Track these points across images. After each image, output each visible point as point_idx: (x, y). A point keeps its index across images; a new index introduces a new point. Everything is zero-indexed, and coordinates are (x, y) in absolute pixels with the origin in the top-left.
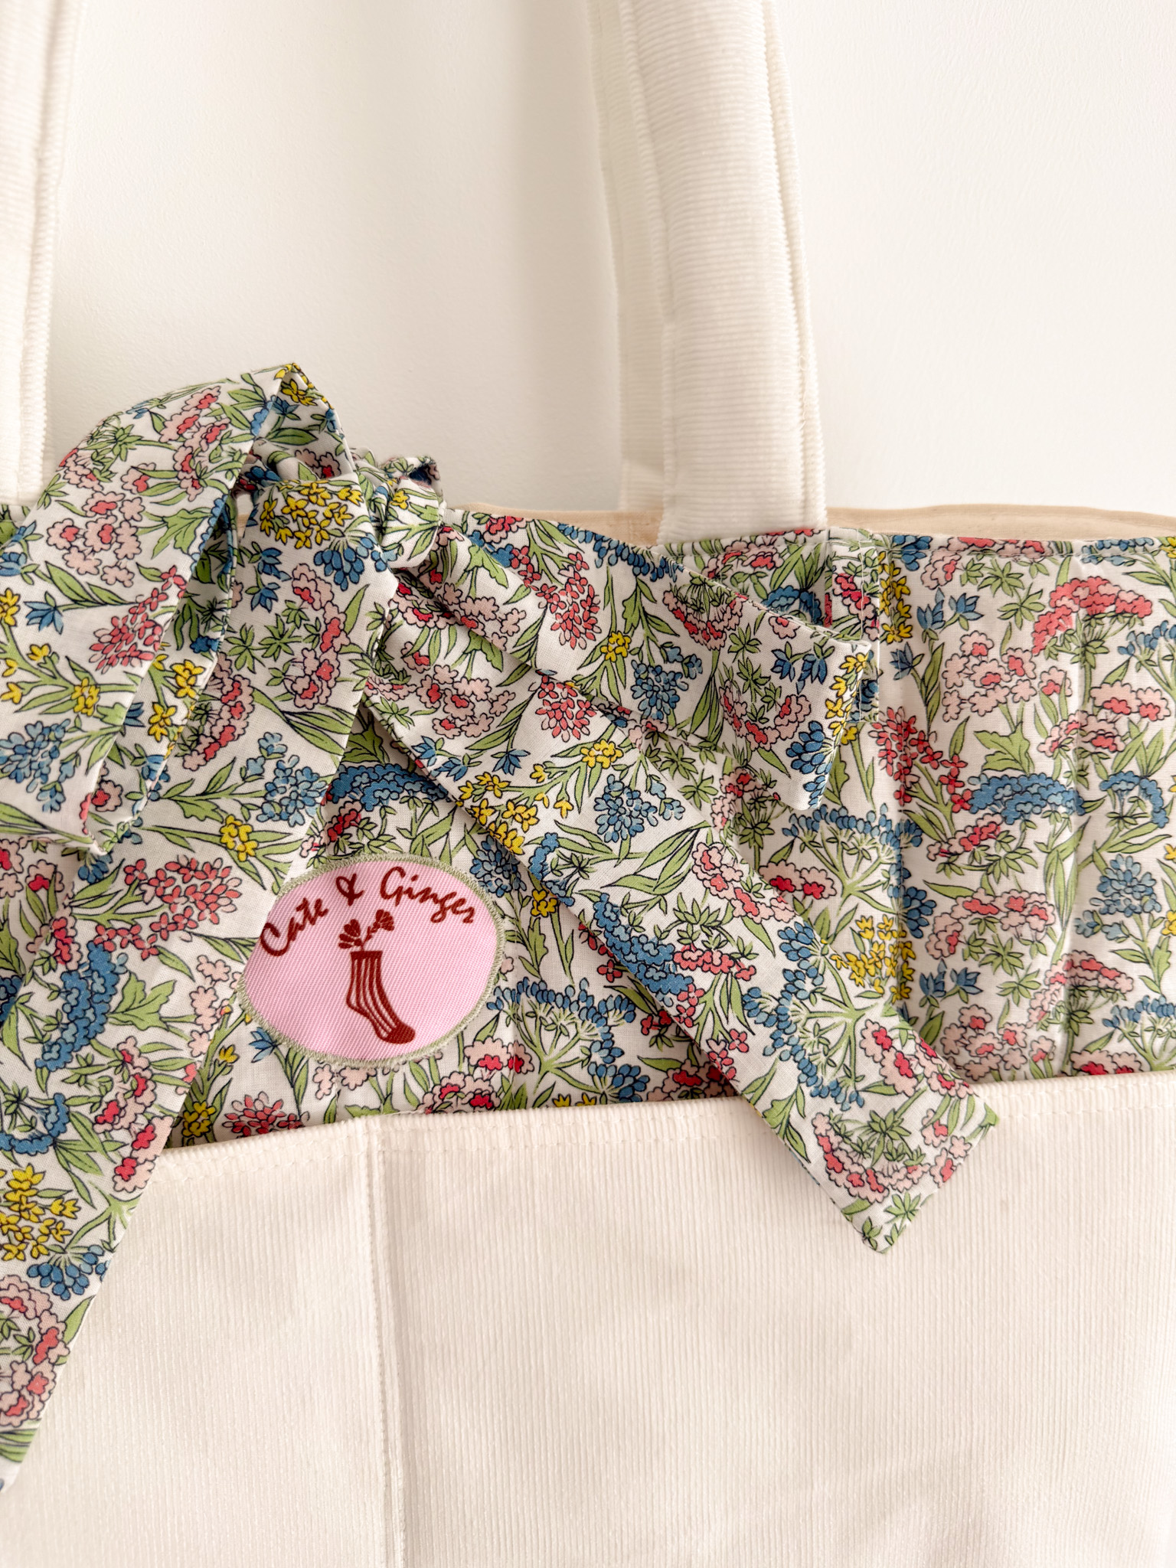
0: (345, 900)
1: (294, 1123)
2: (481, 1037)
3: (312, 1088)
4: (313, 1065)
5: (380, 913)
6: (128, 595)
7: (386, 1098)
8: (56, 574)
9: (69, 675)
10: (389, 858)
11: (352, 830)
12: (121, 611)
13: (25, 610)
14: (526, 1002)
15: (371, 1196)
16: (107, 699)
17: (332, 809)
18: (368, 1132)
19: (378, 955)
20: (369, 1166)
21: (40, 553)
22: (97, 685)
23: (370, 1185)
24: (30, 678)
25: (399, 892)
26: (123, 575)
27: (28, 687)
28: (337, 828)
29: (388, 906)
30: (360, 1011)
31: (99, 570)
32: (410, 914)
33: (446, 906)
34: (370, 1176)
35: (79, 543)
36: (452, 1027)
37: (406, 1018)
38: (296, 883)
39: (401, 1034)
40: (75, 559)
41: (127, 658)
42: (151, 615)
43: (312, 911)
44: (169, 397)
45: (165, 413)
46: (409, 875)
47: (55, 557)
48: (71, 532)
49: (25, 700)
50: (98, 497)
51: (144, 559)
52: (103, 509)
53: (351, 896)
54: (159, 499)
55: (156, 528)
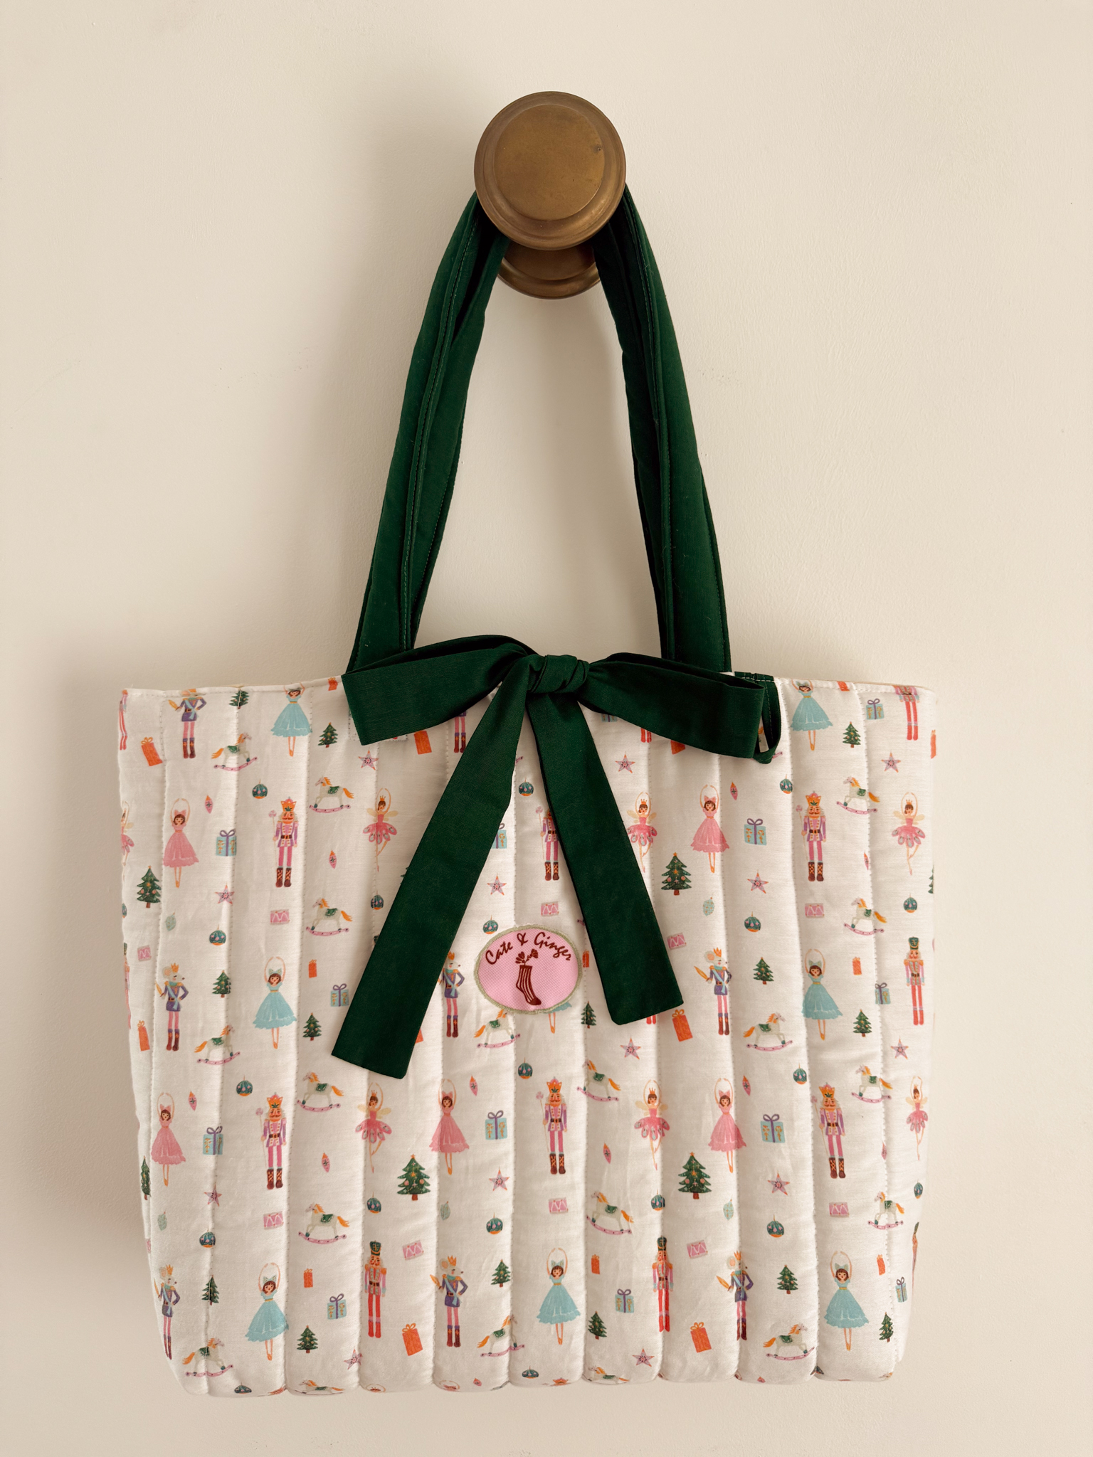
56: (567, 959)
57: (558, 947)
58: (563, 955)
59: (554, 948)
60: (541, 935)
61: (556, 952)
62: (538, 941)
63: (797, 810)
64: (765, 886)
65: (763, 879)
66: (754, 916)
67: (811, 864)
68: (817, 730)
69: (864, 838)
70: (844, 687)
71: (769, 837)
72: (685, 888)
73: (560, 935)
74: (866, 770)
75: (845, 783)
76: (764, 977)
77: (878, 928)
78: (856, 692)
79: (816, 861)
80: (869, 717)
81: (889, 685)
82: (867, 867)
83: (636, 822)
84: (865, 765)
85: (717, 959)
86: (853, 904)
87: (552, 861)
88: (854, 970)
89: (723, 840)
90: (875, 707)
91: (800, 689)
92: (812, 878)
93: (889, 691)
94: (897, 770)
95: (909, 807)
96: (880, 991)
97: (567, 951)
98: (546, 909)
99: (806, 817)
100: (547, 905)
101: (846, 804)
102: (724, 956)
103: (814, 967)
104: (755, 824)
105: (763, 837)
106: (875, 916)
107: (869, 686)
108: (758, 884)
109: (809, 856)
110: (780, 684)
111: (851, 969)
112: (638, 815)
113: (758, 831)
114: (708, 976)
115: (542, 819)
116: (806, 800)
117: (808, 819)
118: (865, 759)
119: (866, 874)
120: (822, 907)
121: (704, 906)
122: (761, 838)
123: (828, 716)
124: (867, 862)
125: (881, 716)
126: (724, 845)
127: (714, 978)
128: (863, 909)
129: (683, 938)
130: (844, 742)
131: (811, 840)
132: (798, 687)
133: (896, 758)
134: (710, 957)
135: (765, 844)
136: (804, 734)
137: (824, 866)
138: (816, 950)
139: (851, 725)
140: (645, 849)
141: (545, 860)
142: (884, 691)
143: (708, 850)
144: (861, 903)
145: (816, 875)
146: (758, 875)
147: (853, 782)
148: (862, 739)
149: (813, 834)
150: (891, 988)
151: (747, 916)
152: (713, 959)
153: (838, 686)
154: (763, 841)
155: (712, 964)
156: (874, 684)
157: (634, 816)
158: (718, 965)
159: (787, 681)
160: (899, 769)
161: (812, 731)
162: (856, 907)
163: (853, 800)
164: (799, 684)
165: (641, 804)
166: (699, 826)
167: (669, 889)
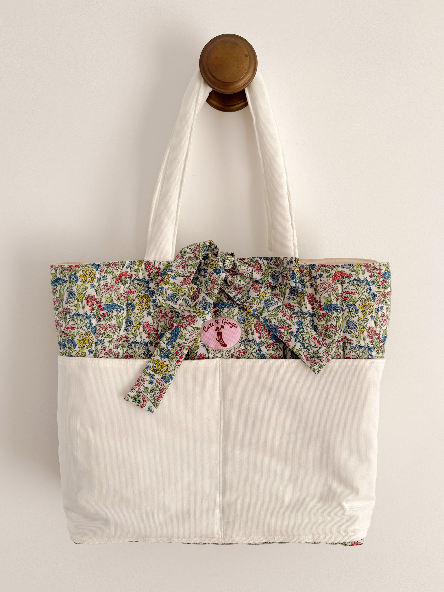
0: (217, 324)
1: (208, 358)
2: (238, 347)
3: (211, 353)
4: (211, 349)
5: (222, 326)
6: (186, 275)
7: (222, 356)
8: (176, 272)
9: (177, 286)
10: (224, 317)
11: (218, 312)
12: (185, 278)
13: (171, 277)
14: (246, 342)
15: (219, 372)
16: (183, 290)
17: (215, 309)
18: (219, 361)
19: (221, 332)
20: (219, 367)
21: (174, 269)
22: (182, 288)
23: (219, 370)
24: (172, 286)
25: (225, 322)
26: (185, 272)
27: (171, 288)
28: (216, 312)
29: (223, 325)
30: (218, 341)
31: (182, 271)
32: (227, 326)
33: (233, 325)
34: (219, 369)
35: (179, 267)
36: (233, 345)
37: (226, 343)
38: (209, 321)
39: (225, 345)
40: (179, 270)
41: (186, 284)
42: (190, 278)
43: (211, 325)
44: (192, 245)
45: (192, 248)
46: (227, 320)
47: (176, 269)
48: (178, 266)
49: (171, 290)
50: (182, 261)
51: (189, 270)
52: (183, 263)
53: (217, 323)
54: (191, 261)
55: (190, 266)
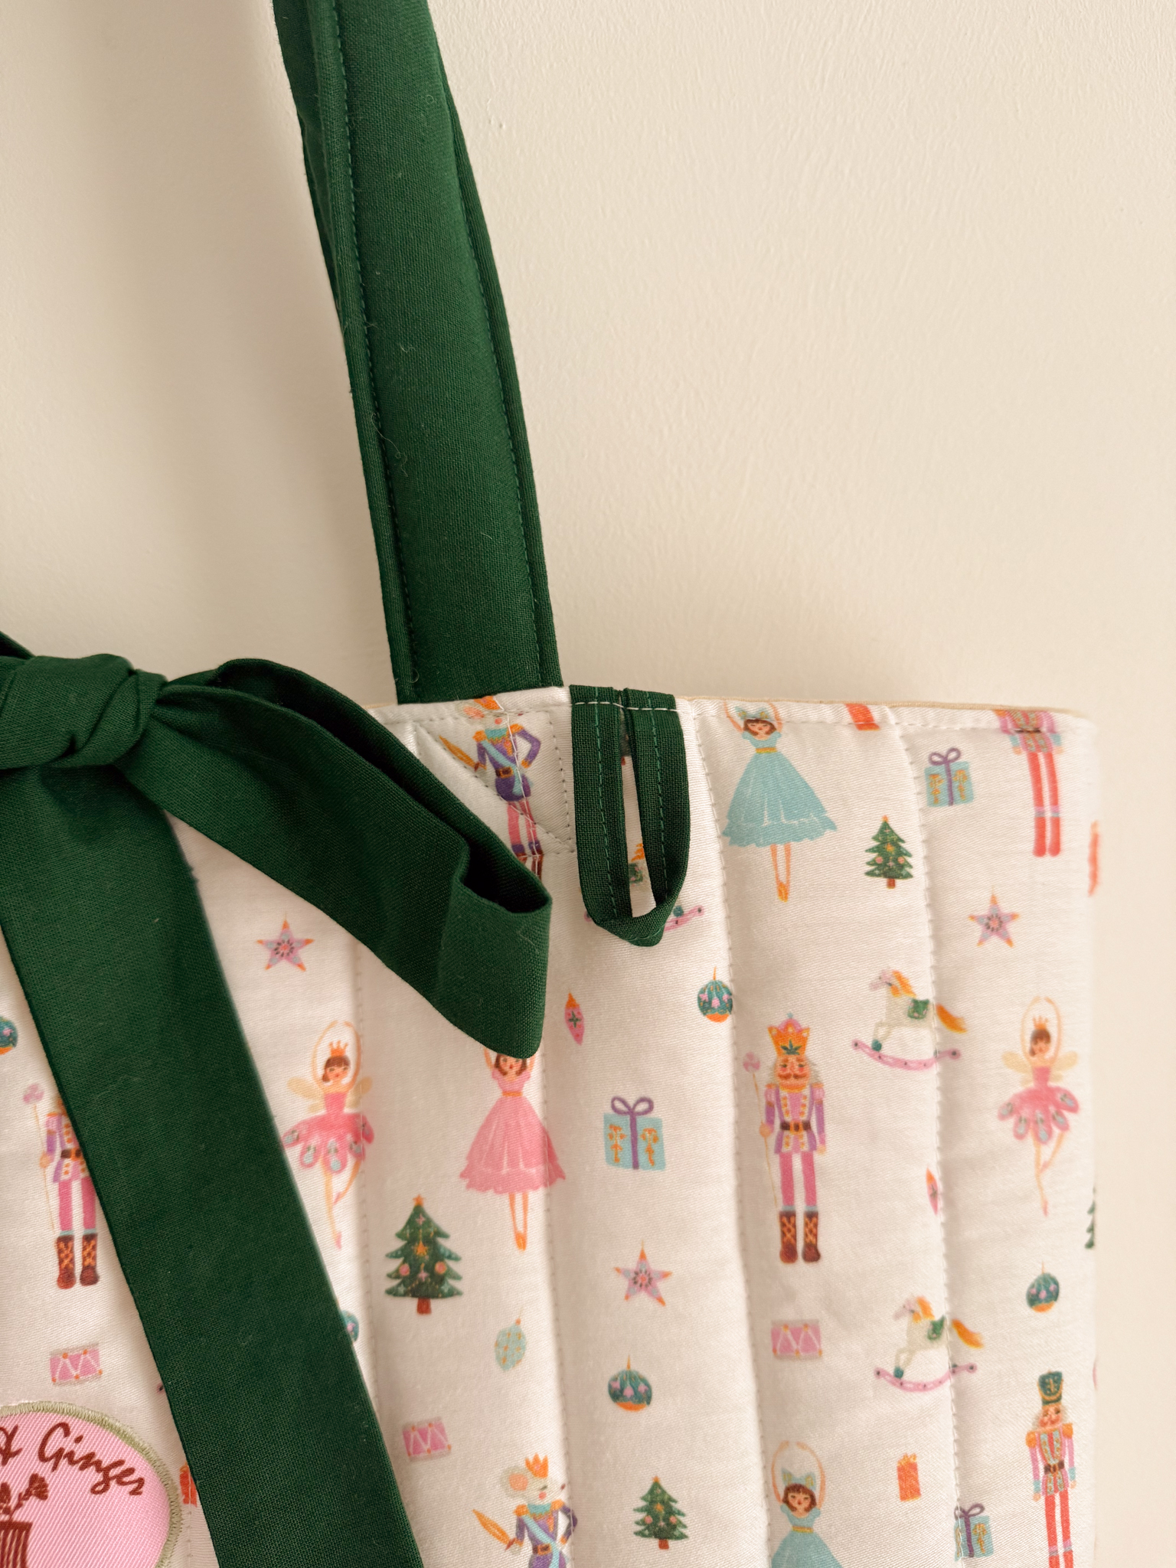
56: (134, 1492)
57: (105, 1464)
58: (121, 1483)
59: (92, 1468)
60: (60, 1431)
61: (100, 1477)
62: (49, 1451)
63: (746, 1065)
64: (662, 1286)
65: (656, 1265)
66: (634, 1367)
67: (787, 1217)
68: (794, 845)
69: (926, 1134)
70: (864, 720)
71: (671, 1147)
72: (445, 1296)
73: (111, 1428)
74: (929, 946)
75: (874, 987)
76: (661, 1530)
77: (962, 1362)
78: (896, 733)
79: (800, 1207)
80: (935, 801)
81: (982, 707)
82: (935, 1207)
83: (313, 1108)
84: (925, 931)
85: (535, 1485)
86: (897, 1316)
87: (78, 1231)
88: (901, 1488)
89: (549, 1154)
90: (948, 771)
91: (746, 728)
92: (789, 1254)
93: (982, 725)
94: (1009, 942)
95: (1041, 1036)
96: (967, 1524)
97: (131, 1471)
98: (65, 1367)
99: (769, 1086)
100: (65, 1356)
101: (877, 1046)
102: (557, 1473)
103: (795, 1488)
104: (631, 1113)
105: (655, 1147)
106: (955, 1332)
107: (931, 713)
108: (643, 1280)
109: (780, 1196)
110: (694, 714)
111: (893, 1486)
112: (320, 1090)
113: (640, 1131)
114: (512, 1533)
115: (43, 1119)
116: (768, 1040)
117: (777, 1093)
118: (925, 916)
119: (931, 1226)
120: (817, 1331)
121: (497, 1344)
122: (650, 1151)
123: (824, 804)
124: (934, 1195)
125: (966, 797)
126: (553, 1173)
127: (526, 1539)
128: (925, 1324)
129: (442, 1431)
130: (870, 874)
131: (785, 1149)
132: (741, 724)
133: (1005, 908)
134: (515, 1482)
135: (662, 1166)
136: (760, 856)
137: (823, 1221)
138: (802, 1446)
139: (885, 826)
140: (341, 1181)
141: (58, 1233)
142: (969, 724)
143: (508, 1186)
144: (918, 1308)
145: (800, 1246)
146: (643, 1256)
147: (896, 984)
148: (917, 863)
149: (790, 1135)
150: (995, 1516)
151: (613, 1368)
152: (524, 1488)
153: (847, 718)
154: (655, 1158)
155: (521, 1501)
156: (944, 706)
157: (307, 1093)
158: (538, 1502)
159: (711, 708)
160: (1014, 938)
161: (780, 848)
162: (905, 1321)
163: (895, 1032)
164: (743, 713)
165: (327, 1055)
166: (479, 1121)
167: (405, 1294)
